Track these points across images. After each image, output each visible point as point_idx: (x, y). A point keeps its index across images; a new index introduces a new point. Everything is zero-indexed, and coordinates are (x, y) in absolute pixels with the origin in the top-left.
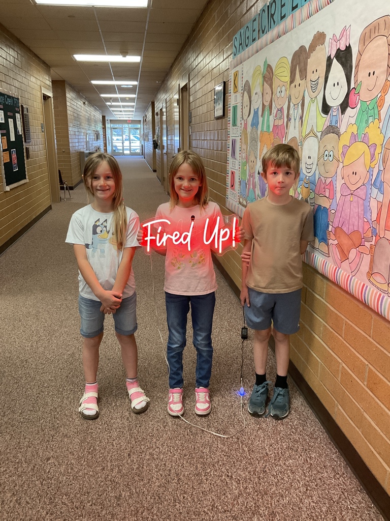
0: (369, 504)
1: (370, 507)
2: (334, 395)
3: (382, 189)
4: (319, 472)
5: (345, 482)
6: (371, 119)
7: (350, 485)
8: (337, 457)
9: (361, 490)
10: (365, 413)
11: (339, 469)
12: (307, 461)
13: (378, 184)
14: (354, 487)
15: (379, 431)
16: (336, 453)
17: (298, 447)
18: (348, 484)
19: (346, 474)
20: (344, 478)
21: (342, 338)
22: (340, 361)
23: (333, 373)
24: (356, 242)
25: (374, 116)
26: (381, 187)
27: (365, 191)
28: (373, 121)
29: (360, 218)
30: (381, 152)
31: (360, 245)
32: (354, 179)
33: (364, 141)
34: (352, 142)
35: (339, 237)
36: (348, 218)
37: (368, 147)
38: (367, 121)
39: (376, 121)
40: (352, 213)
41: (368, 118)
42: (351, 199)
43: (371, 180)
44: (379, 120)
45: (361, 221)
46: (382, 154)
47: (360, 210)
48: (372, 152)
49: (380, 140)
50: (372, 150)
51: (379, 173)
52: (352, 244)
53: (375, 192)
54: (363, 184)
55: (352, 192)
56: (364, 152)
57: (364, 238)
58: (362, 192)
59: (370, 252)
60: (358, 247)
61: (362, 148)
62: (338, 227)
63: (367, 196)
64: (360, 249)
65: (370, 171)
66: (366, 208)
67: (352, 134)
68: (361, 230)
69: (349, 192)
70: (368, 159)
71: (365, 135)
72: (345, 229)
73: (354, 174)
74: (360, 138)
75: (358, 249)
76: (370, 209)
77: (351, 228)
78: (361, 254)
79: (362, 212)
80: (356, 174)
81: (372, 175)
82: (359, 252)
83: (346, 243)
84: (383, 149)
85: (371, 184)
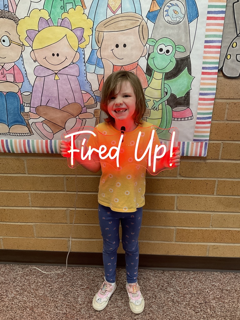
2: (64, 236)
3: (101, 64)
4: (97, 286)
6: (69, 6)
8: (87, 270)
12: (83, 289)
13: (94, 60)
17: (67, 289)
21: (64, 191)
22: (65, 209)
23: (57, 222)
24: (75, 113)
25: (74, 3)
26: (99, 63)
27: (76, 68)
28: (74, 7)
29: (76, 92)
30: (92, 34)
31: (80, 114)
32: (55, 60)
33: (63, 25)
34: (43, 26)
35: (45, 114)
36: (56, 95)
37: (72, 30)
38: (63, 8)
39: (79, 8)
40: (62, 90)
41: (65, 4)
42: (57, 78)
43: (84, 58)
44: (82, 7)
45: (77, 94)
46: (94, 36)
47: (73, 85)
48: (79, 35)
49: (87, 24)
50: (79, 33)
51: (93, 52)
52: (69, 115)
53: (91, 68)
54: (72, 63)
55: (56, 72)
56: (66, 35)
57: (84, 107)
58: (73, 70)
59: (94, 115)
60: (78, 115)
61: (61, 31)
62: (41, 106)
63: (81, 72)
64: (81, 116)
65: (80, 51)
66: (83, 82)
67: (42, 19)
68: (79, 101)
69: (51, 72)
70: (74, 41)
71: (63, 20)
72: (53, 105)
73: (56, 55)
74: (55, 23)
75: (77, 117)
76: (88, 82)
77: (63, 103)
78: (82, 120)
79: (77, 87)
80: (58, 55)
81: (84, 54)
82: (80, 119)
83: (57, 116)
84: (94, 31)
85: (84, 62)
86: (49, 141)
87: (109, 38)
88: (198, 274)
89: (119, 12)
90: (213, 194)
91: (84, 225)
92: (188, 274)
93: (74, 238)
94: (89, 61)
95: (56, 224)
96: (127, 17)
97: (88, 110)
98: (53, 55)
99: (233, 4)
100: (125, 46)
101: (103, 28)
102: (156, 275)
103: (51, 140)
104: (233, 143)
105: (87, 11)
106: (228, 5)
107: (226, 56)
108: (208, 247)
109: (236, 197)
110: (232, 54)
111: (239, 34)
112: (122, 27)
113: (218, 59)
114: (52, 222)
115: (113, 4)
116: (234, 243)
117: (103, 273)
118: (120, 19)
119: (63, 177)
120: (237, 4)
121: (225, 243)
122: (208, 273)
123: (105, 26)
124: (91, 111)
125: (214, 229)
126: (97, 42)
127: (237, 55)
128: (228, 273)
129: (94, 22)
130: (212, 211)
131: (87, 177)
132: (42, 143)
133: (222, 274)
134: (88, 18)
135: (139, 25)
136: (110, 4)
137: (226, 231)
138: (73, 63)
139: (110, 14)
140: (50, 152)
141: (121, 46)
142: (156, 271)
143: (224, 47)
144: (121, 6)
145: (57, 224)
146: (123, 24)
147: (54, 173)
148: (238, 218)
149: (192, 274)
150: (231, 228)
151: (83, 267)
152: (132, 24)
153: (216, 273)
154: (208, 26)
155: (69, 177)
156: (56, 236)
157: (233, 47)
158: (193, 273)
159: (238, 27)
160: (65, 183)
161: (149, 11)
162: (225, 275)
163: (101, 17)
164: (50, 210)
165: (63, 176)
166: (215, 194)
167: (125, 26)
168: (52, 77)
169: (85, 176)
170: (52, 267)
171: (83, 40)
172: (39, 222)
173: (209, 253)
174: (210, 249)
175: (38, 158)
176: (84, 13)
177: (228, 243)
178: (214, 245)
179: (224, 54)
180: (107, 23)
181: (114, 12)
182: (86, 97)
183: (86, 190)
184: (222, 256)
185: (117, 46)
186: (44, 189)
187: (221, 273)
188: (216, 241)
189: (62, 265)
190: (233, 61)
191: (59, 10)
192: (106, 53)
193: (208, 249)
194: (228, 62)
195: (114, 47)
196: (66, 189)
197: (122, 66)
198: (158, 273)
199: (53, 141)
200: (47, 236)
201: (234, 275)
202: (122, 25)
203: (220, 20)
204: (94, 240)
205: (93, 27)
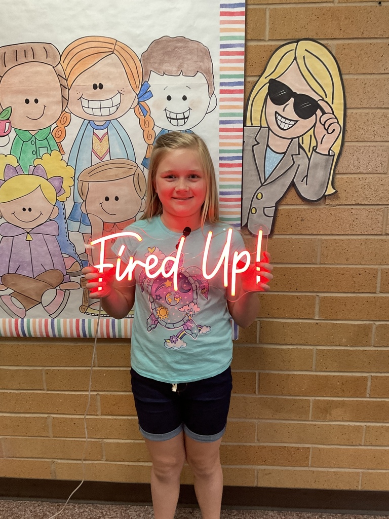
0: (143, 509)
1: (146, 511)
2: (45, 456)
3: (87, 221)
5: (112, 516)
6: (42, 151)
7: (117, 514)
8: (79, 508)
9: (126, 508)
10: (105, 440)
11: (95, 513)
13: (78, 215)
14: (121, 512)
15: (132, 441)
16: (75, 506)
18: (115, 514)
19: (103, 511)
20: (106, 514)
21: (43, 390)
22: (46, 415)
23: (34, 435)
24: (54, 282)
25: (49, 147)
26: (84, 219)
27: (55, 226)
28: (50, 152)
29: (54, 256)
30: (74, 185)
31: (62, 283)
32: (27, 216)
33: (36, 174)
34: (11, 175)
35: (14, 285)
36: (29, 259)
37: (47, 180)
38: (35, 152)
39: (55, 153)
40: (36, 253)
41: (38, 149)
42: (29, 238)
43: (65, 214)
44: (60, 152)
45: (56, 258)
46: (76, 187)
47: (52, 247)
48: (56, 185)
49: (67, 173)
50: (57, 183)
51: (76, 206)
52: (46, 285)
53: (75, 226)
54: (49, 220)
55: (28, 231)
56: (40, 185)
57: (67, 275)
58: (50, 228)
59: (81, 286)
60: (59, 286)
61: (34, 181)
62: (8, 273)
63: (61, 231)
64: (63, 286)
65: (59, 204)
66: (63, 243)
67: (8, 166)
68: (59, 267)
69: (21, 231)
70: (51, 193)
71: (35, 167)
72: (25, 273)
73: (27, 210)
74: (26, 171)
75: (58, 288)
76: (71, 243)
77: (38, 270)
78: (65, 292)
79: (57, 249)
80: (30, 210)
81: (64, 209)
82: (61, 290)
83: (30, 287)
84: (76, 181)
85: (65, 218)
86: (20, 320)
87: (96, 190)
88: (243, 514)
89: (107, 158)
90: (255, 392)
91: (74, 439)
92: (229, 514)
93: (61, 459)
94: (72, 217)
95: (34, 438)
96: (117, 164)
97: (72, 279)
98: (24, 209)
99: (253, 147)
100: (117, 199)
101: (88, 177)
102: (180, 515)
103: (23, 319)
104: (273, 321)
105: (66, 157)
106: (246, 148)
107: (250, 210)
108: (256, 472)
109: (288, 397)
110: (258, 207)
111: (264, 183)
112: (113, 176)
113: (239, 214)
114: (27, 435)
115: (99, 148)
116: (294, 466)
117: (102, 513)
118: (109, 166)
119: (42, 370)
120: (257, 147)
121: (280, 466)
122: (259, 512)
123: (90, 174)
124: (77, 279)
125: (262, 444)
126: (81, 194)
127: (264, 208)
128: (289, 512)
129: (75, 170)
130: (255, 418)
131: (76, 370)
132: (10, 322)
133: (279, 515)
134: (67, 166)
135: (134, 174)
136: (95, 148)
137: (280, 447)
138: (51, 220)
139: (96, 160)
140: (21, 335)
141: (112, 199)
142: (183, 510)
143: (246, 198)
144: (109, 150)
145: (36, 438)
146: (112, 172)
147: (28, 365)
148: (295, 428)
149: (235, 513)
150: (287, 443)
151: (74, 503)
152: (124, 173)
153: (271, 513)
154: (222, 174)
155: (50, 370)
156: (34, 456)
157: (258, 199)
158: (237, 512)
159: (262, 174)
160: (44, 379)
161: (145, 158)
162: (285, 516)
163: (84, 164)
164: (24, 417)
165: (41, 368)
166: (257, 392)
167: (116, 175)
168: (23, 237)
169: (72, 368)
170: (28, 503)
171: (62, 191)
172: (9, 434)
173: (258, 481)
174: (259, 476)
175: (7, 343)
176: (62, 160)
177: (285, 466)
178: (265, 470)
179: (247, 208)
180: (92, 171)
181: (100, 158)
182: (69, 262)
183: (75, 389)
184: (279, 486)
185: (107, 199)
186: (15, 387)
187: (279, 512)
188: (267, 463)
189: (43, 500)
190: (260, 216)
191: (30, 155)
192: (93, 208)
193: (256, 475)
194: (254, 217)
195: (103, 200)
196: (45, 387)
197: (115, 223)
198: (185, 512)
199: (25, 320)
200: (21, 456)
201: (298, 515)
202: (111, 174)
203: (236, 167)
204: (90, 462)
205: (74, 176)
